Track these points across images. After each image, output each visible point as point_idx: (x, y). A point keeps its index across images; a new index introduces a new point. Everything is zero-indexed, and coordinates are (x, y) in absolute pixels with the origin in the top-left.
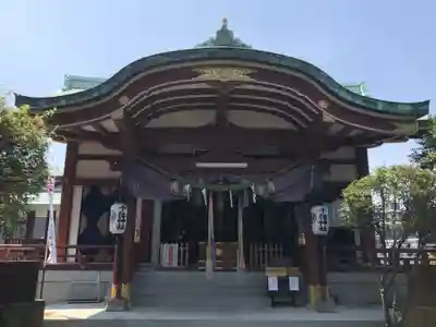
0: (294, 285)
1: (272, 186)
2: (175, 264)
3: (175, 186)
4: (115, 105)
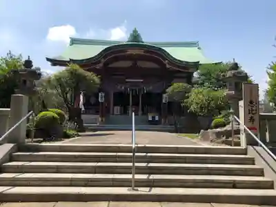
0: (157, 118)
1: (151, 88)
2: (119, 113)
3: (119, 87)
4: (99, 62)
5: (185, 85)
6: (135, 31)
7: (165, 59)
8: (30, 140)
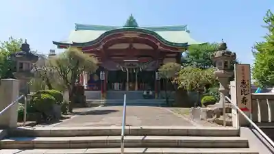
2: (118, 89)
5: (176, 64)
6: (131, 18)
7: (157, 41)
8: (22, 124)
